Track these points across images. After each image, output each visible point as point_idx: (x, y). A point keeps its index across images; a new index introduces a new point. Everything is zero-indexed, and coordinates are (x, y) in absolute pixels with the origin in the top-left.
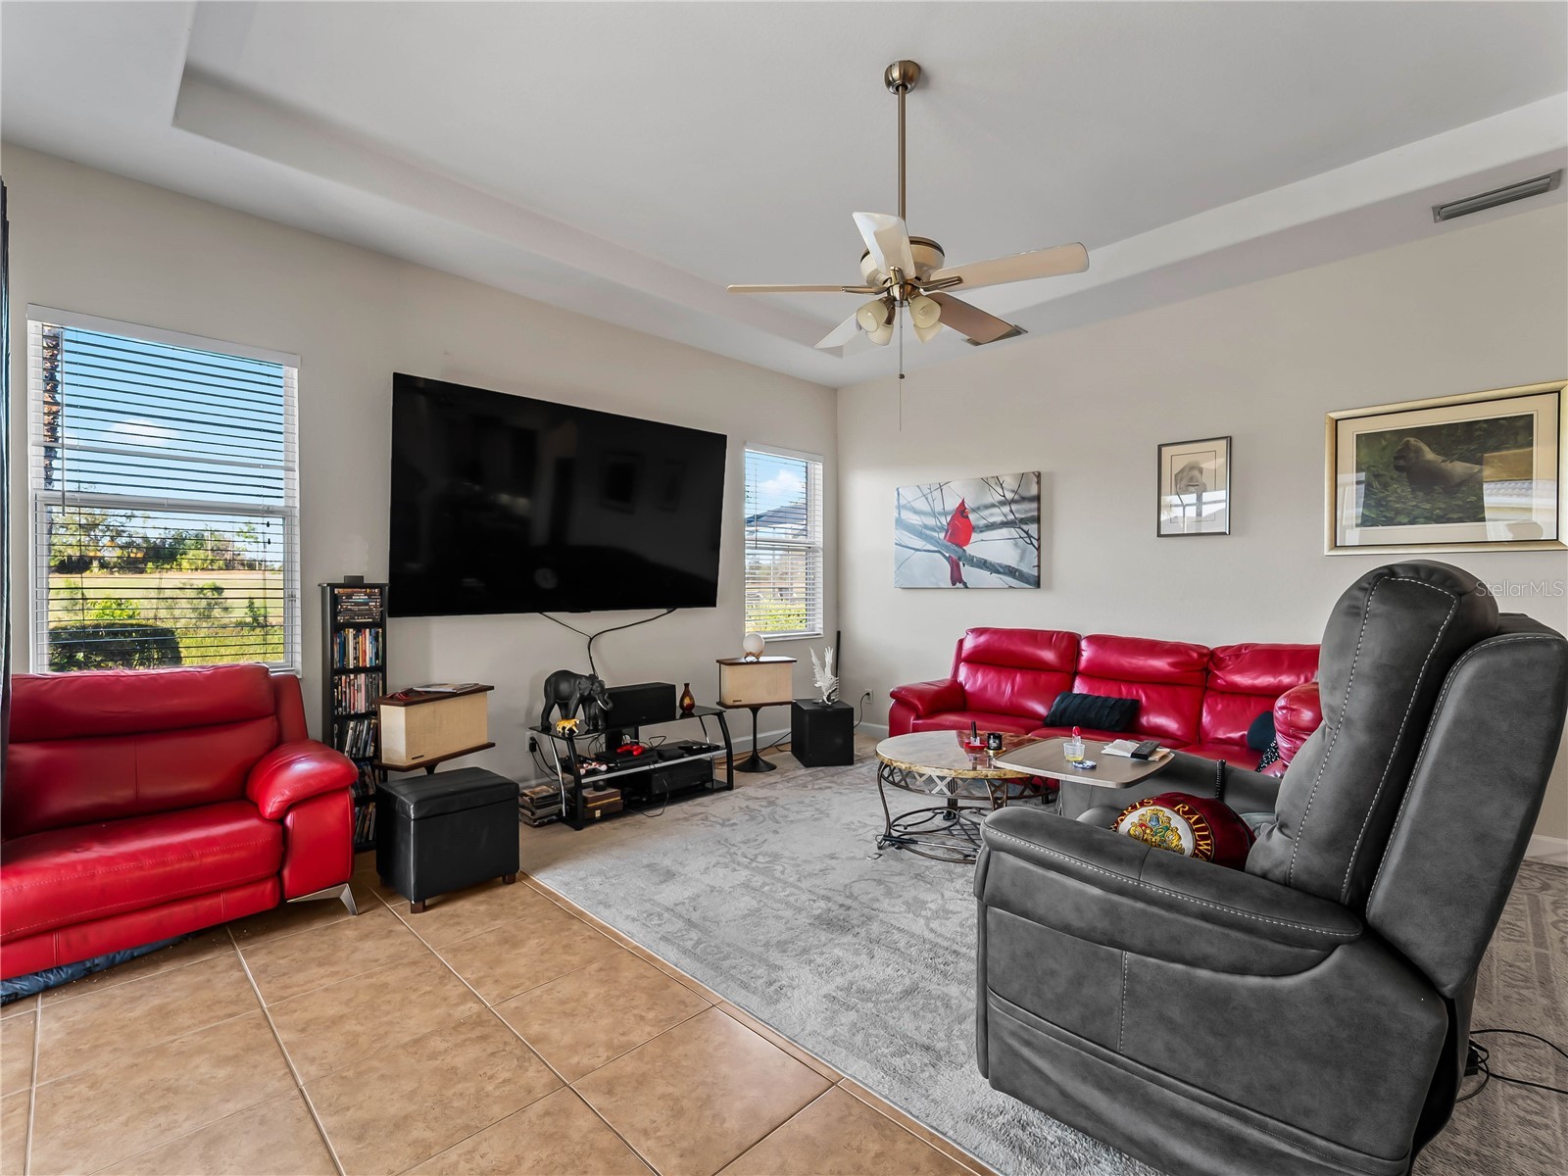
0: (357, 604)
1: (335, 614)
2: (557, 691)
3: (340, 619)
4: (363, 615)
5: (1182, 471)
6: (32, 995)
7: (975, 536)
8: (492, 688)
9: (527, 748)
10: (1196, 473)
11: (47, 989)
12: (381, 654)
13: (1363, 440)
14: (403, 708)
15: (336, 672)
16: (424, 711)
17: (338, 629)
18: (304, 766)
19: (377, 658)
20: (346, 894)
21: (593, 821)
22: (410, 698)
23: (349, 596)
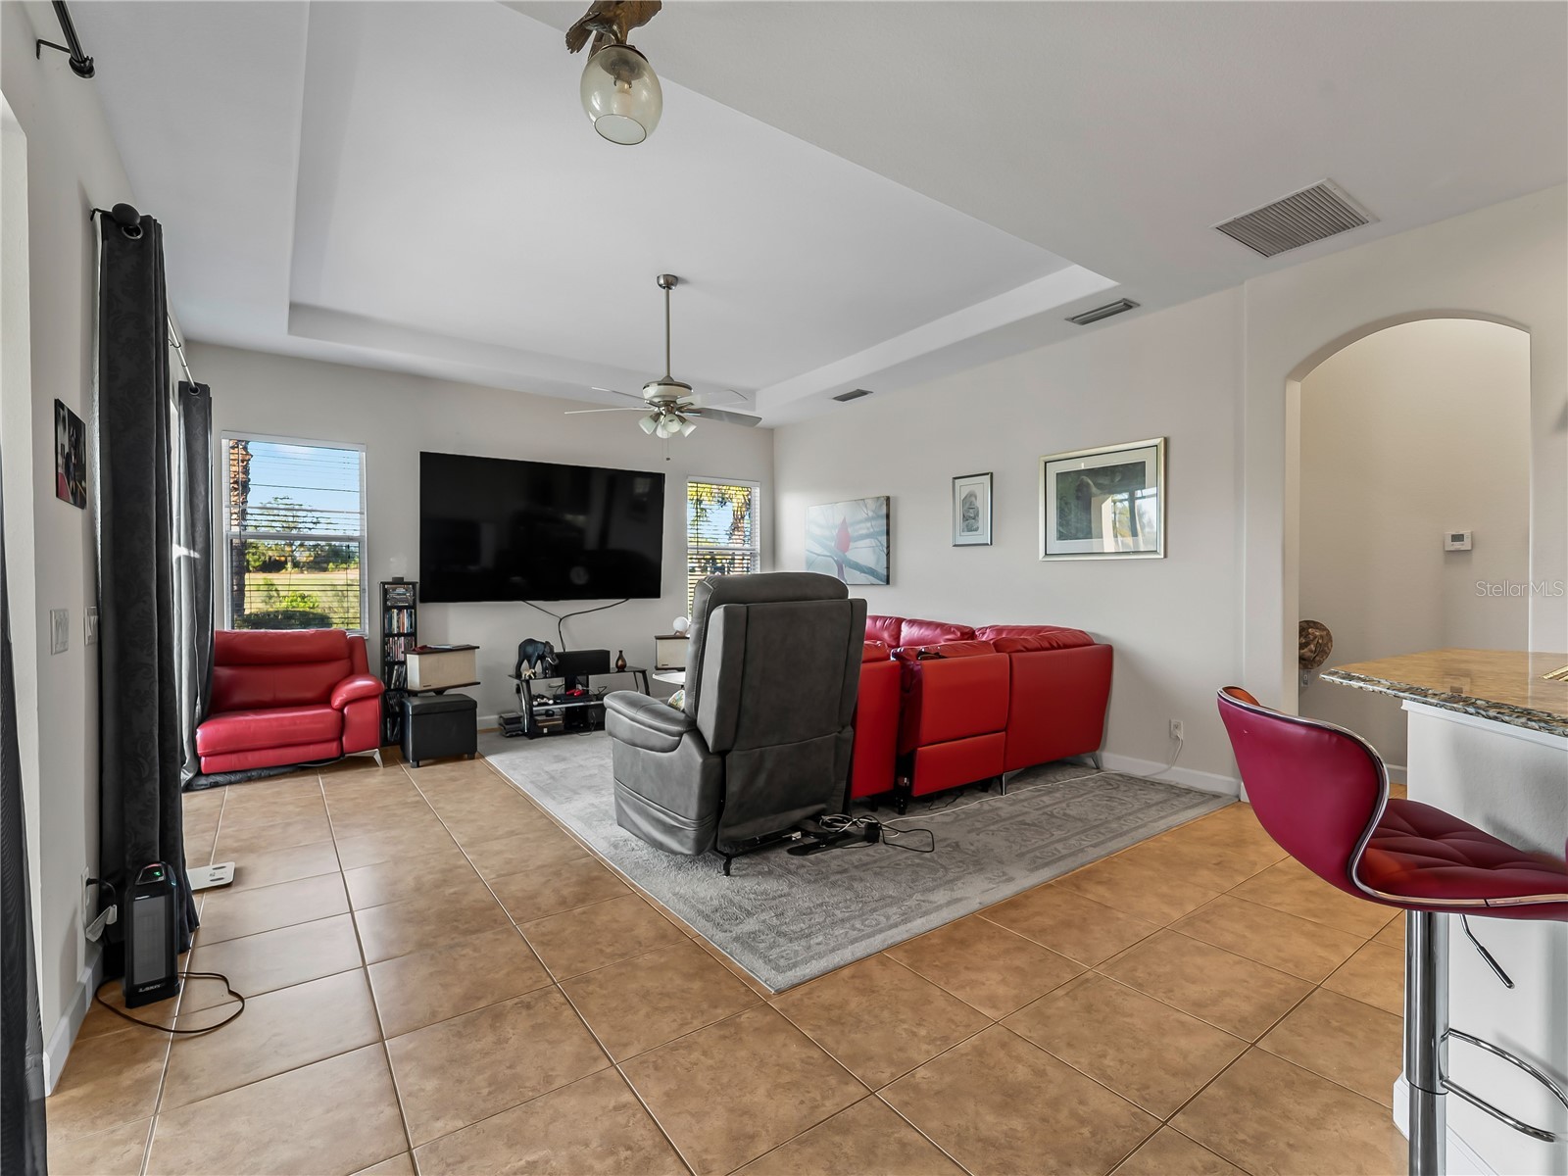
0: (399, 594)
1: (385, 600)
2: (525, 652)
3: (389, 603)
4: (403, 602)
5: (966, 497)
6: (224, 785)
7: (852, 545)
8: (478, 647)
9: (515, 690)
10: (973, 499)
11: (230, 783)
12: (414, 625)
13: (1061, 476)
14: (417, 656)
15: (387, 635)
16: (431, 659)
17: (387, 610)
18: (361, 683)
19: (411, 627)
20: (377, 757)
21: (543, 735)
22: (424, 651)
23: (394, 590)
